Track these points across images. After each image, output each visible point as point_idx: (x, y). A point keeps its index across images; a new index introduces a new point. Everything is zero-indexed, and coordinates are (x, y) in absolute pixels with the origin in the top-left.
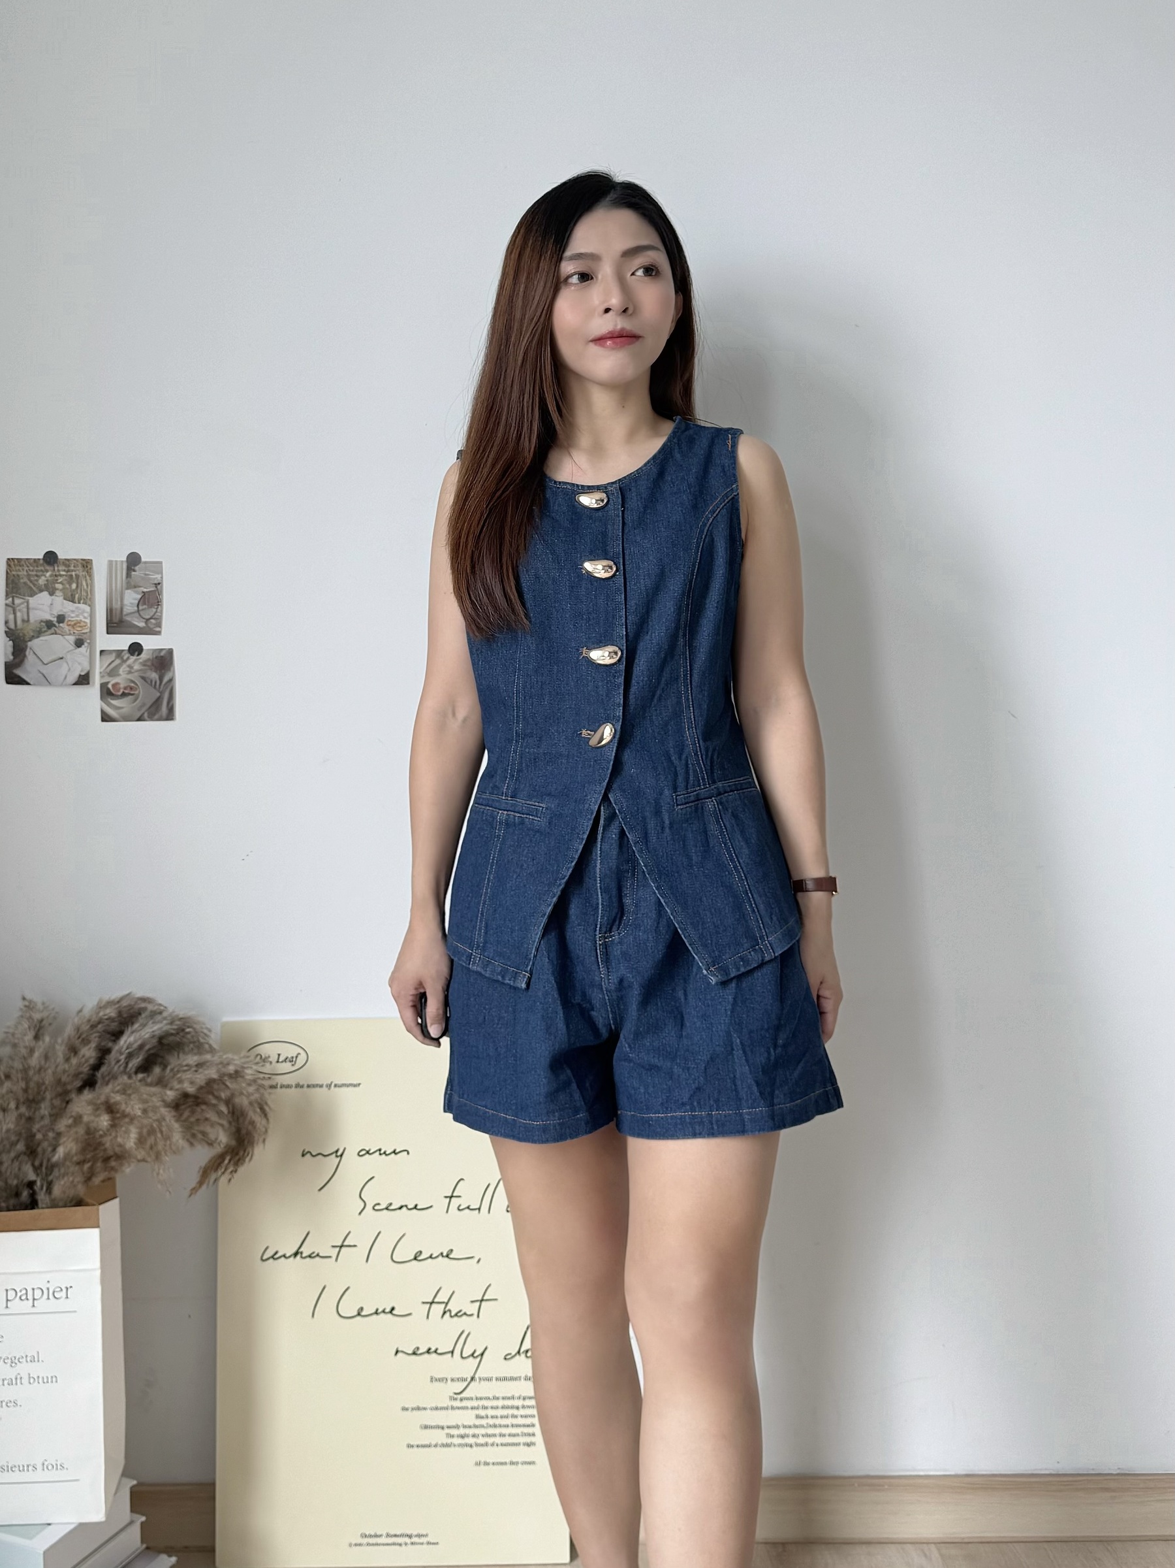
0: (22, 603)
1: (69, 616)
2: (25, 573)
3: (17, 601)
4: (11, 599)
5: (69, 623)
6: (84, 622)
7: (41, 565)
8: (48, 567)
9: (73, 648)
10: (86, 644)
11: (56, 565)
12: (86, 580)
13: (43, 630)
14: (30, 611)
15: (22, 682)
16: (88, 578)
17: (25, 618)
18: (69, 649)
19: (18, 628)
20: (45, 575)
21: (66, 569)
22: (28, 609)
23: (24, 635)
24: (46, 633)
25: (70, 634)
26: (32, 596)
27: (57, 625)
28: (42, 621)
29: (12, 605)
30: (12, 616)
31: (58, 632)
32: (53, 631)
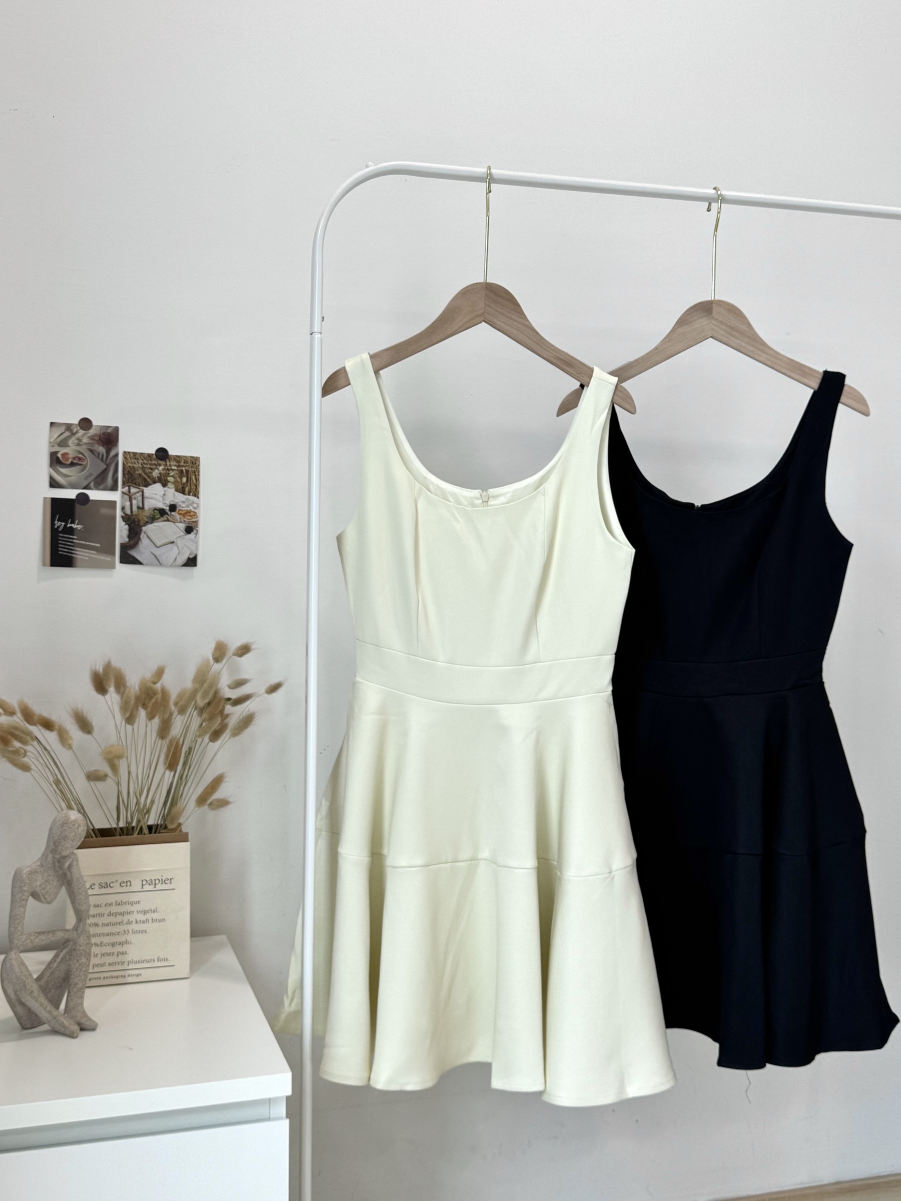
0: (138, 492)
1: (180, 506)
2: (140, 466)
3: (133, 490)
4: (127, 488)
5: (180, 512)
6: (193, 512)
7: (154, 459)
8: (160, 462)
9: (183, 534)
10: (195, 531)
11: (167, 460)
12: (195, 475)
13: (157, 517)
14: (145, 500)
15: (135, 561)
16: (197, 473)
17: (141, 505)
18: (180, 535)
19: (134, 514)
20: (158, 469)
21: (177, 464)
22: (143, 498)
23: (139, 521)
24: (159, 520)
25: (180, 522)
26: (146, 487)
27: (169, 513)
28: (155, 509)
29: (128, 493)
30: (128, 503)
31: (170, 519)
32: (166, 519)
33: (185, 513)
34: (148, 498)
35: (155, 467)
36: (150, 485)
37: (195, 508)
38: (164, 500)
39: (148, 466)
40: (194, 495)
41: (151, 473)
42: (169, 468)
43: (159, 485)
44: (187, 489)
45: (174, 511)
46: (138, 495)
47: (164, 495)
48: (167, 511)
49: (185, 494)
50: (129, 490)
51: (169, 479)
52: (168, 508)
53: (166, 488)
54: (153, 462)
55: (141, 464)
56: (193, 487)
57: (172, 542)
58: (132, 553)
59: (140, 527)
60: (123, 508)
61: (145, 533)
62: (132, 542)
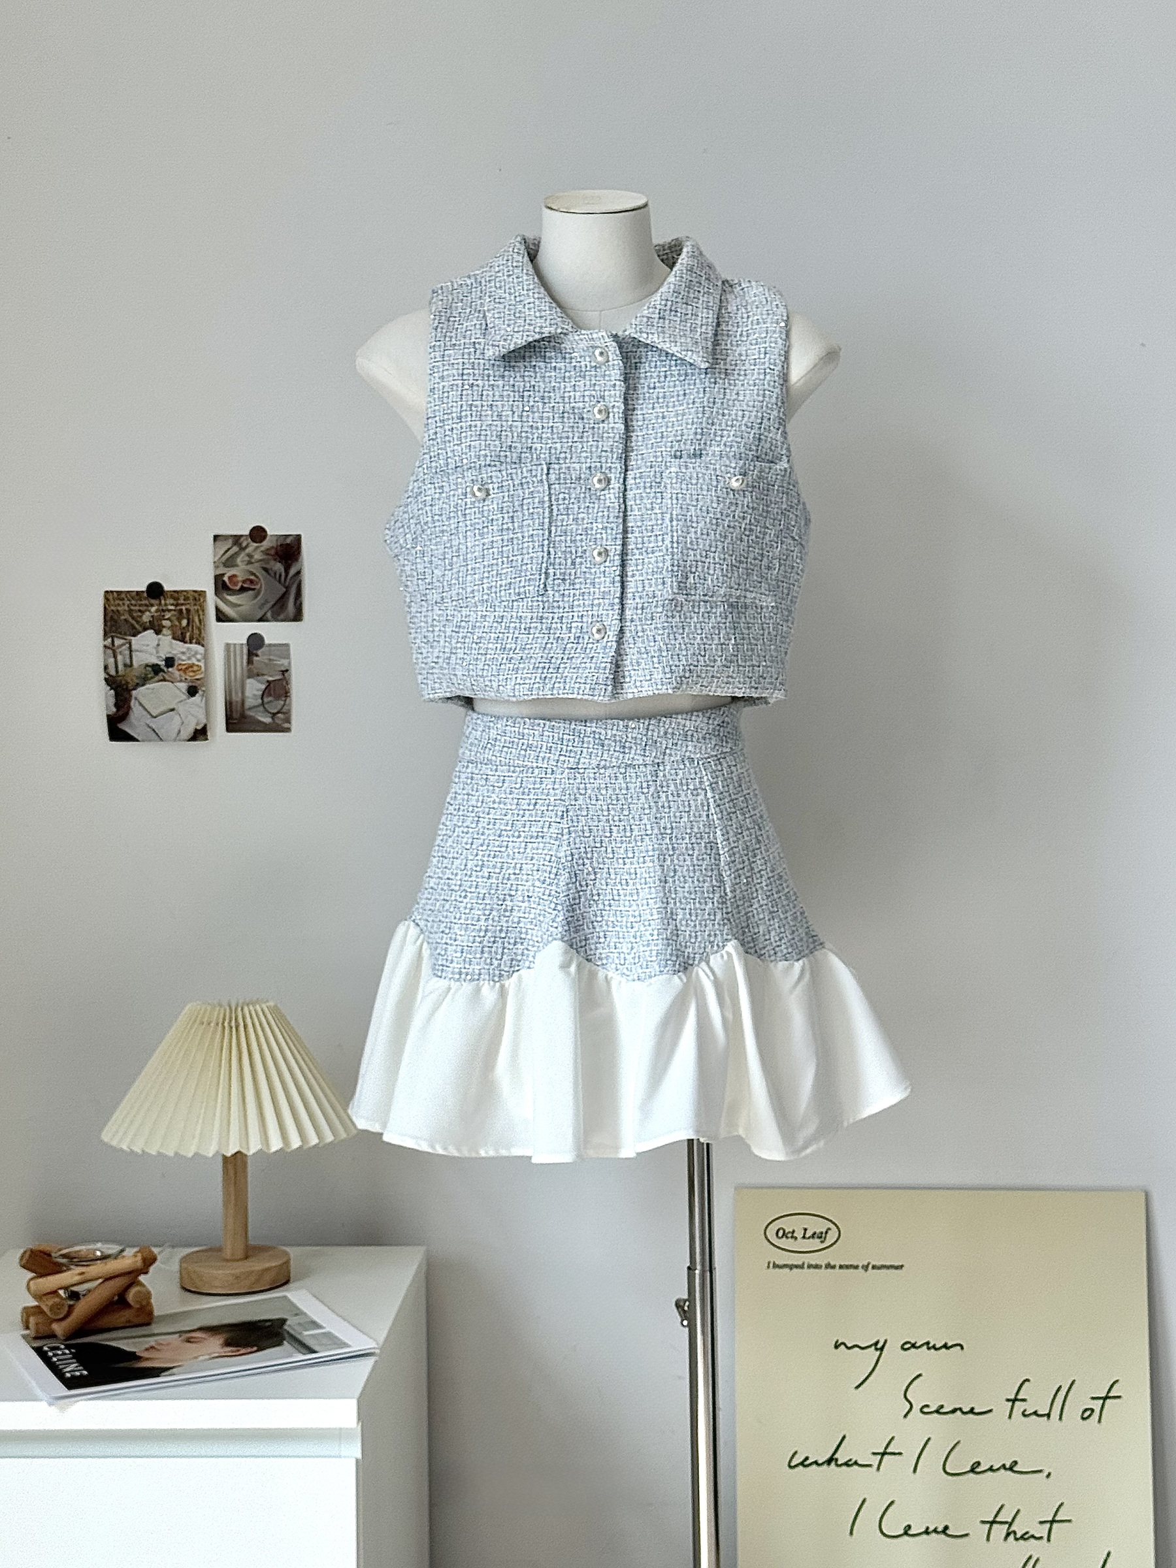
0: (123, 645)
1: (179, 659)
2: (127, 608)
4: (110, 640)
5: (180, 668)
6: (198, 666)
7: (145, 599)
8: (153, 601)
9: (185, 697)
10: (200, 692)
11: (162, 597)
12: (199, 616)
13: (149, 676)
14: (134, 654)
15: (128, 738)
16: (201, 613)
17: (128, 661)
18: (182, 699)
19: (120, 673)
20: (149, 611)
21: (175, 602)
22: (131, 651)
23: (127, 683)
24: (153, 680)
25: (181, 681)
26: (134, 635)
27: (165, 669)
28: (147, 666)
29: (111, 646)
30: (112, 660)
31: (167, 677)
32: (162, 678)
33: (186, 668)
34: (137, 651)
35: (144, 608)
36: (140, 633)
37: (199, 661)
38: (157, 652)
39: (137, 608)
40: (198, 643)
41: (141, 617)
42: (164, 608)
43: (150, 632)
44: (188, 635)
45: (172, 666)
46: (124, 647)
47: (158, 645)
48: (162, 667)
49: (185, 642)
50: (113, 642)
51: (165, 623)
52: (164, 663)
53: (160, 636)
54: (143, 602)
55: (128, 606)
56: (196, 631)
57: (173, 710)
58: (123, 726)
59: (129, 691)
60: (106, 668)
61: (136, 699)
62: (121, 713)
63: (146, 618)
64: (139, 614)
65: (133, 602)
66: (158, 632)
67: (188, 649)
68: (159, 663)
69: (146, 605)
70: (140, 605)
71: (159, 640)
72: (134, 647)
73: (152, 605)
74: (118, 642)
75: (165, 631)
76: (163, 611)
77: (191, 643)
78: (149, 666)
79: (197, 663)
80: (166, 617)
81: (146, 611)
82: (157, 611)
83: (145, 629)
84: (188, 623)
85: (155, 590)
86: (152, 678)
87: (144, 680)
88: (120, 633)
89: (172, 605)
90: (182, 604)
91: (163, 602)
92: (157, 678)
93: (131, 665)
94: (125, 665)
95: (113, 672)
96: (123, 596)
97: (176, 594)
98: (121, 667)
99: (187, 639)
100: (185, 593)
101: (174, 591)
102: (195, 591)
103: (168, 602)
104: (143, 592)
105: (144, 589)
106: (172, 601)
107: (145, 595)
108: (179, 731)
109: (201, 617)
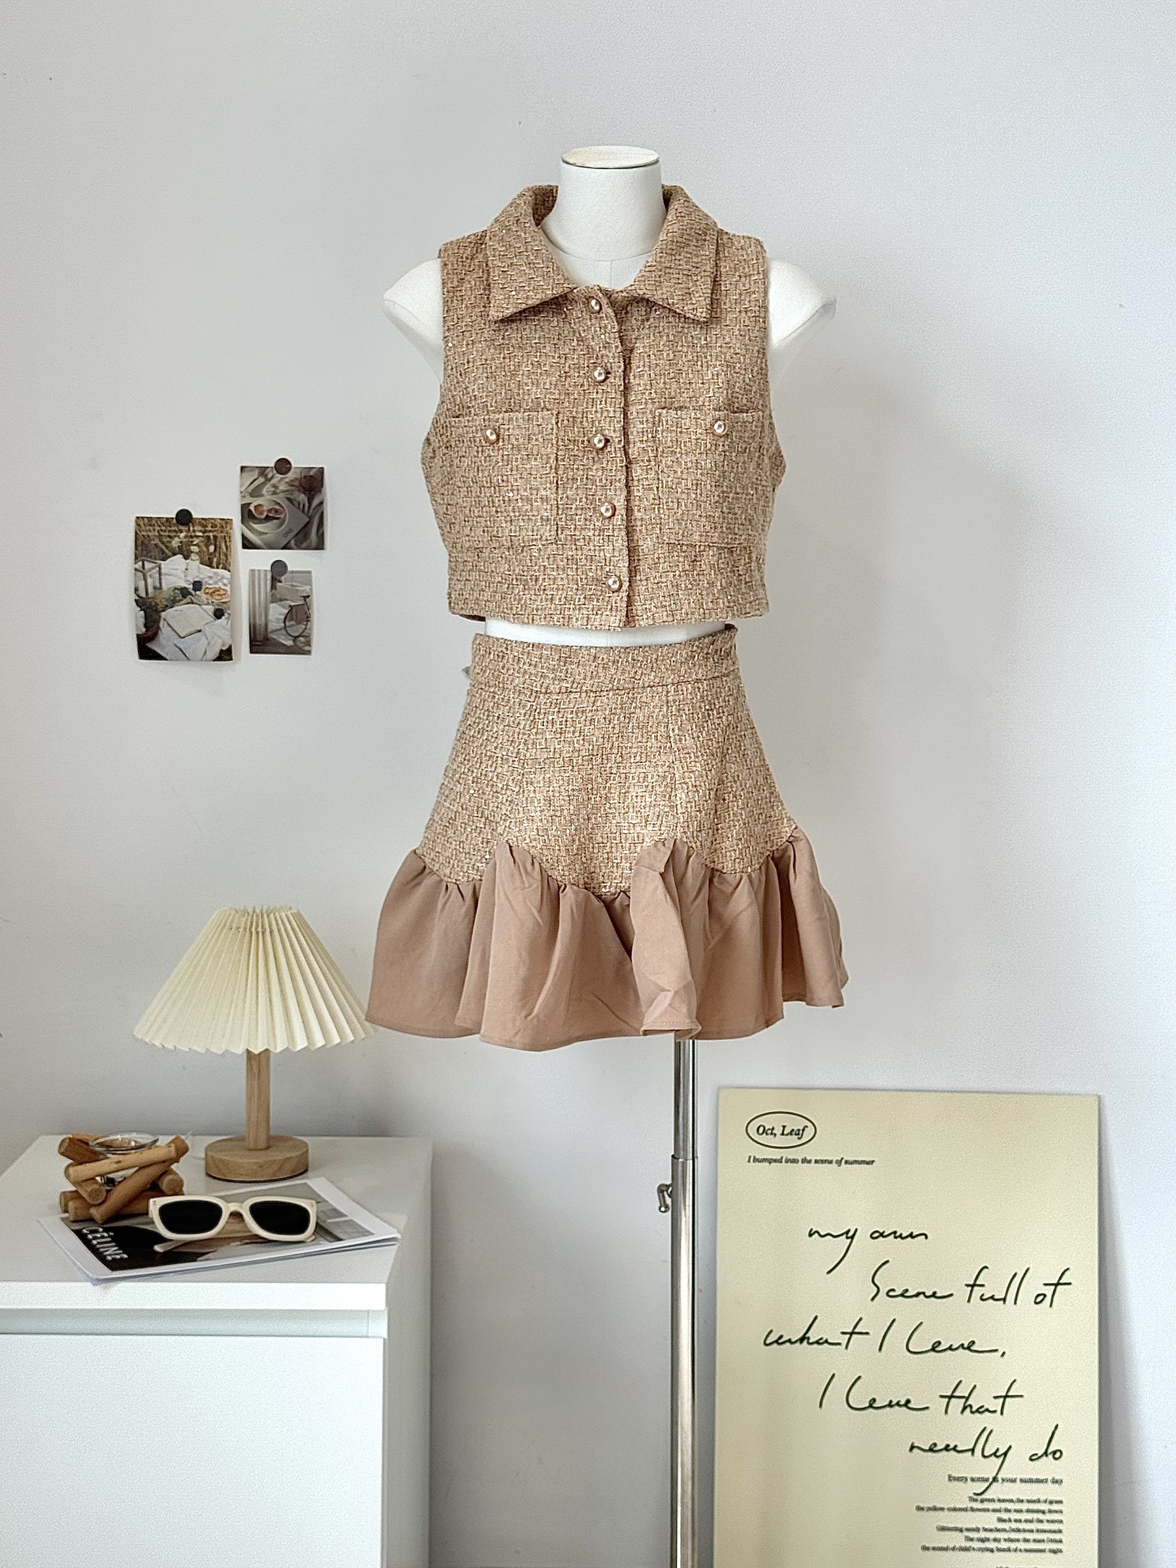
0: (153, 568)
1: (206, 583)
2: (157, 534)
4: (140, 562)
5: (207, 591)
7: (174, 525)
8: (181, 527)
9: (212, 619)
10: (226, 615)
11: (190, 524)
12: (226, 542)
13: (178, 598)
14: (162, 577)
15: (157, 657)
16: (227, 539)
17: (158, 585)
18: (208, 621)
19: (150, 596)
20: (179, 537)
21: (203, 529)
22: (160, 574)
23: (157, 604)
24: (181, 603)
25: (208, 604)
26: (164, 560)
27: (193, 592)
28: (176, 589)
29: (141, 569)
30: (142, 584)
31: (195, 601)
32: (190, 601)
33: (214, 592)
34: (166, 574)
35: (174, 534)
36: (169, 557)
37: (225, 585)
38: (185, 576)
39: (167, 534)
40: (225, 568)
41: (170, 542)
42: (193, 534)
43: (180, 557)
44: (215, 560)
45: (199, 590)
46: (154, 571)
47: (187, 569)
48: (191, 590)
49: (211, 566)
50: (143, 564)
51: (192, 548)
52: (191, 586)
53: (188, 561)
54: (173, 528)
55: (158, 532)
56: (223, 557)
57: (200, 631)
58: (152, 646)
59: (158, 612)
60: (136, 590)
61: (165, 620)
62: (150, 633)
63: (175, 543)
64: (169, 539)
65: (164, 528)
66: (186, 557)
67: (215, 573)
68: (186, 586)
69: (175, 531)
70: (170, 531)
71: (187, 564)
72: (163, 571)
73: (181, 531)
74: (148, 565)
75: (193, 556)
76: (191, 537)
77: (218, 568)
78: (178, 589)
79: (223, 587)
80: (195, 543)
81: (175, 536)
82: (186, 537)
83: (174, 554)
84: (215, 550)
85: (184, 517)
86: (180, 601)
87: (173, 602)
88: (151, 557)
89: (201, 531)
90: (210, 531)
91: (191, 529)
92: (185, 601)
93: (161, 588)
94: (155, 588)
95: (143, 595)
96: (154, 522)
97: (204, 522)
98: (150, 590)
99: (214, 564)
100: (213, 521)
101: (202, 519)
102: (221, 519)
103: (196, 529)
104: (173, 518)
105: (174, 516)
106: (200, 528)
107: (174, 521)
108: (205, 652)
109: (228, 543)
